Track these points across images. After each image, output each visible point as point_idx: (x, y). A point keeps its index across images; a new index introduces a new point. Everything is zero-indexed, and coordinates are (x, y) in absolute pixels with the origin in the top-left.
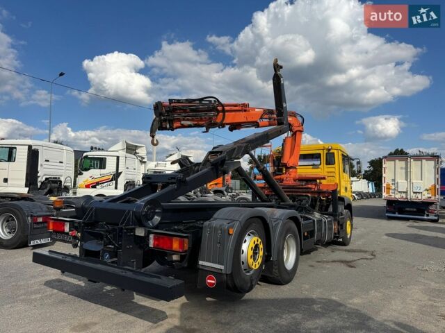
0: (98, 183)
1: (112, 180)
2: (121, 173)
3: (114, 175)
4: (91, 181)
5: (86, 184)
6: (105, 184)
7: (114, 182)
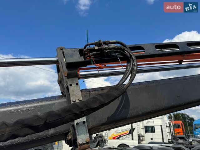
0: (120, 136)
1: (129, 134)
2: (134, 129)
3: (130, 130)
4: (116, 135)
5: (113, 136)
6: (125, 137)
7: (131, 135)
